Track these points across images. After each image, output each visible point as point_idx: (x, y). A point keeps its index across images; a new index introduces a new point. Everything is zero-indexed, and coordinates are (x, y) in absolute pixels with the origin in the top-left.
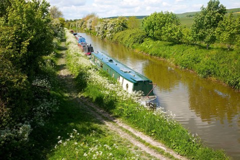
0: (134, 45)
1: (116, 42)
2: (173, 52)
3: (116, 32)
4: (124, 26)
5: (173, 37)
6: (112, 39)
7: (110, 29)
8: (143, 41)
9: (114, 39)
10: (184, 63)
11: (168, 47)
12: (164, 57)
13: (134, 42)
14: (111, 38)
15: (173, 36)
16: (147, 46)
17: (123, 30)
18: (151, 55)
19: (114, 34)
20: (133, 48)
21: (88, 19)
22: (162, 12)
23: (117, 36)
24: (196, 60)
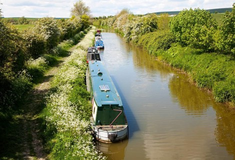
0: (158, 52)
1: (141, 47)
2: (197, 63)
3: (143, 34)
4: (154, 26)
5: (200, 43)
6: (137, 42)
7: (136, 30)
8: (169, 47)
9: (139, 43)
10: (202, 79)
11: (194, 56)
12: (185, 70)
13: (159, 48)
14: (136, 40)
15: (200, 41)
16: (172, 54)
17: (151, 31)
18: (172, 66)
19: (140, 36)
20: (156, 55)
21: (119, 16)
22: (191, 9)
23: (142, 39)
24: (220, 77)
